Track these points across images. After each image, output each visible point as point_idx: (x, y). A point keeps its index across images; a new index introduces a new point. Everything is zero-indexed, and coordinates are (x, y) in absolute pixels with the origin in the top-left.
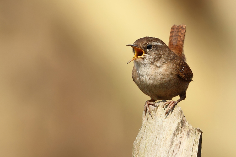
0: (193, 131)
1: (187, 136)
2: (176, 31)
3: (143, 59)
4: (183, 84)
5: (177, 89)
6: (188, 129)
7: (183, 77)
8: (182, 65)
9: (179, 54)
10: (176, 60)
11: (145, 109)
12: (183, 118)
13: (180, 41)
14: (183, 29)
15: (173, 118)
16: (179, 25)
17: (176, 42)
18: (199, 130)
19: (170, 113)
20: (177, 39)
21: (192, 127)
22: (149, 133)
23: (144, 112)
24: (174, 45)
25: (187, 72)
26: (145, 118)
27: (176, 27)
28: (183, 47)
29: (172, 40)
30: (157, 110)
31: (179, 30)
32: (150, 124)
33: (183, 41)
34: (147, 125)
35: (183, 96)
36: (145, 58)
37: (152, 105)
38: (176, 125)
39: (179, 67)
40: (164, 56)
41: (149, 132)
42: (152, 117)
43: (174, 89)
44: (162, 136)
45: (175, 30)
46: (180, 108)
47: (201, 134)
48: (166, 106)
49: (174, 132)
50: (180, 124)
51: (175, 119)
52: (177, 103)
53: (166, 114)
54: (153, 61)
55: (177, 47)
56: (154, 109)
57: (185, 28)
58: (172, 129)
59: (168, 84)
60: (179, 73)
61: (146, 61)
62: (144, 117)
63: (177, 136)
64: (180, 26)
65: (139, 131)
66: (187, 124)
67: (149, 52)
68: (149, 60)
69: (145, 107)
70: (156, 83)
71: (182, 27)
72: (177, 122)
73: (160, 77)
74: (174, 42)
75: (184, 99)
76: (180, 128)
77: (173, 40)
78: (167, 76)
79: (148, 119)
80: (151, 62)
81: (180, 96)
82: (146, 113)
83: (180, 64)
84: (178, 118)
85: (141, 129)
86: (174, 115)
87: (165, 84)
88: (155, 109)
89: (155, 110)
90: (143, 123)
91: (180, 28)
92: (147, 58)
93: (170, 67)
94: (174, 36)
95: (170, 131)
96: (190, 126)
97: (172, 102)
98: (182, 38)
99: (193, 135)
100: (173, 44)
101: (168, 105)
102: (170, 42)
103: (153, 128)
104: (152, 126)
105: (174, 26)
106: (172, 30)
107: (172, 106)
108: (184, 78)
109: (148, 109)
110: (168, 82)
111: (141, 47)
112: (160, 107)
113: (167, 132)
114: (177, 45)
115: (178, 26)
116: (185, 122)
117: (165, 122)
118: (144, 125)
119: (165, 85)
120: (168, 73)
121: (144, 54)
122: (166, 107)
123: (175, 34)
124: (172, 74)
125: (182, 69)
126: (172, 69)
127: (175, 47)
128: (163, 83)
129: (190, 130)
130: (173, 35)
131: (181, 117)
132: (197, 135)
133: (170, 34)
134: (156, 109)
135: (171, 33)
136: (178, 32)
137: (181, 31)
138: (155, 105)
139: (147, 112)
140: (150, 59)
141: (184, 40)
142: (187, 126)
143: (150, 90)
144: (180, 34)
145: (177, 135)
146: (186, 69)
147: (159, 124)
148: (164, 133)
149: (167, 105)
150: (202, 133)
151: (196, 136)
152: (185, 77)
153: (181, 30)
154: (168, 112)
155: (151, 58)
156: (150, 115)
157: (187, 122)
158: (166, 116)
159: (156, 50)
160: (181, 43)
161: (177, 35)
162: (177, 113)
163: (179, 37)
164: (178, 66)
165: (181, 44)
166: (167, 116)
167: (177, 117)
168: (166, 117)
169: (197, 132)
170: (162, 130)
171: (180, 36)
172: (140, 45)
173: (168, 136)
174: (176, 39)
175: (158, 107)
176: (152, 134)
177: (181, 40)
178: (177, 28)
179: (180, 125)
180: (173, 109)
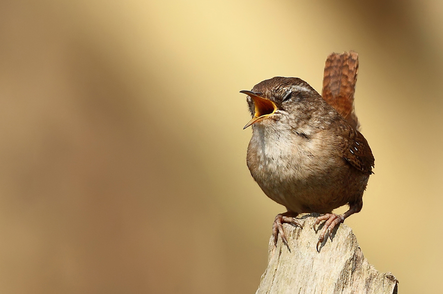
0: (377, 278)
1: (365, 289)
2: (336, 67)
3: (276, 120)
4: (356, 179)
5: (344, 190)
6: (366, 276)
7: (356, 165)
8: (354, 138)
9: (344, 114)
10: (341, 127)
11: (275, 232)
12: (357, 252)
13: (345, 87)
14: (353, 61)
15: (334, 250)
16: (343, 53)
17: (338, 89)
18: (391, 278)
19: (328, 240)
20: (341, 82)
21: (376, 271)
22: (283, 284)
23: (272, 238)
24: (334, 97)
25: (364, 154)
26: (274, 251)
27: (338, 57)
28: (353, 99)
29: (328, 84)
30: (301, 235)
31: (345, 64)
32: (285, 265)
33: (353, 87)
34: (279, 266)
35: (356, 205)
36: (279, 118)
37: (289, 223)
38: (341, 267)
39: (348, 143)
40: (316, 114)
41: (283, 281)
42: (290, 250)
43: (337, 189)
44: (310, 291)
45: (335, 63)
46: (350, 230)
47: (396, 287)
48: (319, 224)
49: (336, 282)
50: (350, 264)
51: (339, 254)
52: (343, 218)
53: (320, 244)
54: (295, 125)
55: (340, 100)
56: (294, 232)
57: (357, 59)
58: (332, 275)
59: (324, 177)
60: (347, 154)
61: (281, 126)
62: (272, 250)
63: (343, 290)
64: (346, 55)
65: (262, 279)
66: (365, 264)
67: (286, 107)
68: (288, 123)
69: (274, 229)
70: (299, 175)
71: (350, 57)
72: (344, 261)
73: (308, 160)
74: (334, 88)
75: (358, 211)
76: (351, 273)
77: (330, 85)
78: (322, 159)
79: (280, 253)
80: (291, 128)
81: (351, 205)
82: (276, 240)
83: (351, 134)
84: (346, 252)
85: (265, 274)
86: (336, 245)
87: (320, 178)
88: (297, 231)
89: (296, 234)
90: (270, 263)
91: (347, 59)
92: (284, 119)
93: (330, 140)
94: (334, 76)
95: (327, 279)
96: (372, 268)
97: (333, 217)
98: (350, 80)
99: (379, 287)
100: (331, 94)
101: (325, 223)
102: (325, 89)
103: (292, 274)
104: (289, 268)
105: (333, 55)
106: (329, 65)
107: (332, 225)
108: (358, 167)
109: (281, 231)
110: (326, 174)
111: (270, 94)
112: (306, 228)
113: (322, 281)
114: (340, 95)
115: (342, 56)
116: (361, 261)
117: (317, 259)
118: (273, 266)
119: (320, 180)
120: (326, 153)
121: (276, 110)
122: (320, 228)
123: (336, 72)
124: (333, 156)
125: (354, 146)
126: (333, 144)
127: (335, 99)
128: (314, 176)
129: (371, 277)
130: (331, 75)
131: (351, 249)
132: (386, 288)
133: (324, 74)
134: (299, 232)
135: (326, 70)
136: (342, 68)
137: (347, 66)
138: (296, 224)
139: (279, 238)
140: (291, 121)
141: (354, 85)
142: (365, 269)
143: (287, 192)
144: (346, 73)
145: (343, 287)
146: (362, 146)
147: (305, 265)
148: (315, 284)
149: (321, 223)
150: (396, 284)
151: (385, 291)
152: (360, 164)
153: (348, 64)
154: (323, 239)
155: (291, 119)
156: (286, 244)
157: (366, 260)
158: (319, 246)
159: (299, 101)
160: (348, 90)
161: (339, 75)
162: (344, 240)
163: (343, 80)
164: (346, 140)
165: (348, 94)
166: (321, 247)
167: (344, 250)
168: (320, 250)
169: (386, 280)
170: (312, 278)
171: (347, 77)
172: (267, 93)
173: (325, 289)
174: (336, 82)
175: (302, 229)
176: (288, 287)
177: (348, 85)
178: (339, 61)
179: (351, 266)
180: (334, 231)
